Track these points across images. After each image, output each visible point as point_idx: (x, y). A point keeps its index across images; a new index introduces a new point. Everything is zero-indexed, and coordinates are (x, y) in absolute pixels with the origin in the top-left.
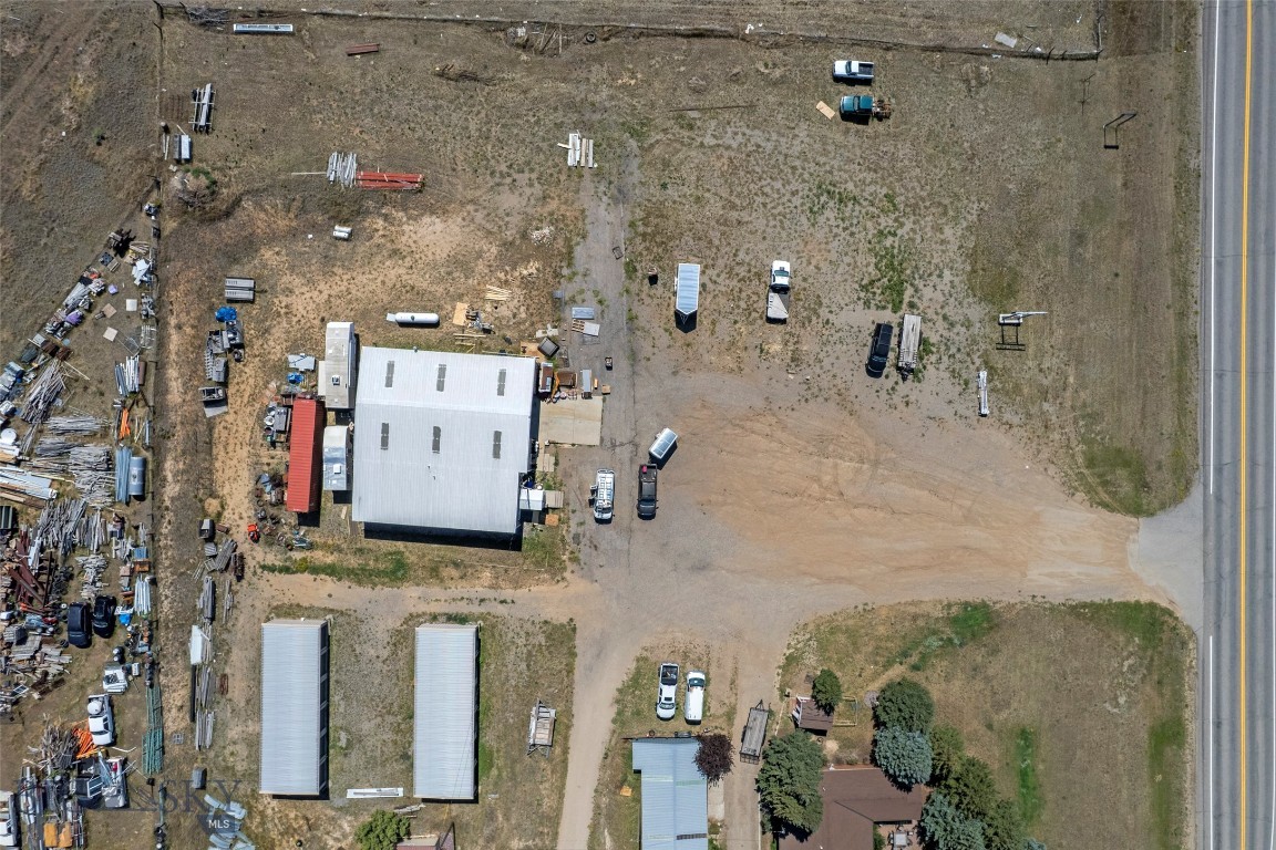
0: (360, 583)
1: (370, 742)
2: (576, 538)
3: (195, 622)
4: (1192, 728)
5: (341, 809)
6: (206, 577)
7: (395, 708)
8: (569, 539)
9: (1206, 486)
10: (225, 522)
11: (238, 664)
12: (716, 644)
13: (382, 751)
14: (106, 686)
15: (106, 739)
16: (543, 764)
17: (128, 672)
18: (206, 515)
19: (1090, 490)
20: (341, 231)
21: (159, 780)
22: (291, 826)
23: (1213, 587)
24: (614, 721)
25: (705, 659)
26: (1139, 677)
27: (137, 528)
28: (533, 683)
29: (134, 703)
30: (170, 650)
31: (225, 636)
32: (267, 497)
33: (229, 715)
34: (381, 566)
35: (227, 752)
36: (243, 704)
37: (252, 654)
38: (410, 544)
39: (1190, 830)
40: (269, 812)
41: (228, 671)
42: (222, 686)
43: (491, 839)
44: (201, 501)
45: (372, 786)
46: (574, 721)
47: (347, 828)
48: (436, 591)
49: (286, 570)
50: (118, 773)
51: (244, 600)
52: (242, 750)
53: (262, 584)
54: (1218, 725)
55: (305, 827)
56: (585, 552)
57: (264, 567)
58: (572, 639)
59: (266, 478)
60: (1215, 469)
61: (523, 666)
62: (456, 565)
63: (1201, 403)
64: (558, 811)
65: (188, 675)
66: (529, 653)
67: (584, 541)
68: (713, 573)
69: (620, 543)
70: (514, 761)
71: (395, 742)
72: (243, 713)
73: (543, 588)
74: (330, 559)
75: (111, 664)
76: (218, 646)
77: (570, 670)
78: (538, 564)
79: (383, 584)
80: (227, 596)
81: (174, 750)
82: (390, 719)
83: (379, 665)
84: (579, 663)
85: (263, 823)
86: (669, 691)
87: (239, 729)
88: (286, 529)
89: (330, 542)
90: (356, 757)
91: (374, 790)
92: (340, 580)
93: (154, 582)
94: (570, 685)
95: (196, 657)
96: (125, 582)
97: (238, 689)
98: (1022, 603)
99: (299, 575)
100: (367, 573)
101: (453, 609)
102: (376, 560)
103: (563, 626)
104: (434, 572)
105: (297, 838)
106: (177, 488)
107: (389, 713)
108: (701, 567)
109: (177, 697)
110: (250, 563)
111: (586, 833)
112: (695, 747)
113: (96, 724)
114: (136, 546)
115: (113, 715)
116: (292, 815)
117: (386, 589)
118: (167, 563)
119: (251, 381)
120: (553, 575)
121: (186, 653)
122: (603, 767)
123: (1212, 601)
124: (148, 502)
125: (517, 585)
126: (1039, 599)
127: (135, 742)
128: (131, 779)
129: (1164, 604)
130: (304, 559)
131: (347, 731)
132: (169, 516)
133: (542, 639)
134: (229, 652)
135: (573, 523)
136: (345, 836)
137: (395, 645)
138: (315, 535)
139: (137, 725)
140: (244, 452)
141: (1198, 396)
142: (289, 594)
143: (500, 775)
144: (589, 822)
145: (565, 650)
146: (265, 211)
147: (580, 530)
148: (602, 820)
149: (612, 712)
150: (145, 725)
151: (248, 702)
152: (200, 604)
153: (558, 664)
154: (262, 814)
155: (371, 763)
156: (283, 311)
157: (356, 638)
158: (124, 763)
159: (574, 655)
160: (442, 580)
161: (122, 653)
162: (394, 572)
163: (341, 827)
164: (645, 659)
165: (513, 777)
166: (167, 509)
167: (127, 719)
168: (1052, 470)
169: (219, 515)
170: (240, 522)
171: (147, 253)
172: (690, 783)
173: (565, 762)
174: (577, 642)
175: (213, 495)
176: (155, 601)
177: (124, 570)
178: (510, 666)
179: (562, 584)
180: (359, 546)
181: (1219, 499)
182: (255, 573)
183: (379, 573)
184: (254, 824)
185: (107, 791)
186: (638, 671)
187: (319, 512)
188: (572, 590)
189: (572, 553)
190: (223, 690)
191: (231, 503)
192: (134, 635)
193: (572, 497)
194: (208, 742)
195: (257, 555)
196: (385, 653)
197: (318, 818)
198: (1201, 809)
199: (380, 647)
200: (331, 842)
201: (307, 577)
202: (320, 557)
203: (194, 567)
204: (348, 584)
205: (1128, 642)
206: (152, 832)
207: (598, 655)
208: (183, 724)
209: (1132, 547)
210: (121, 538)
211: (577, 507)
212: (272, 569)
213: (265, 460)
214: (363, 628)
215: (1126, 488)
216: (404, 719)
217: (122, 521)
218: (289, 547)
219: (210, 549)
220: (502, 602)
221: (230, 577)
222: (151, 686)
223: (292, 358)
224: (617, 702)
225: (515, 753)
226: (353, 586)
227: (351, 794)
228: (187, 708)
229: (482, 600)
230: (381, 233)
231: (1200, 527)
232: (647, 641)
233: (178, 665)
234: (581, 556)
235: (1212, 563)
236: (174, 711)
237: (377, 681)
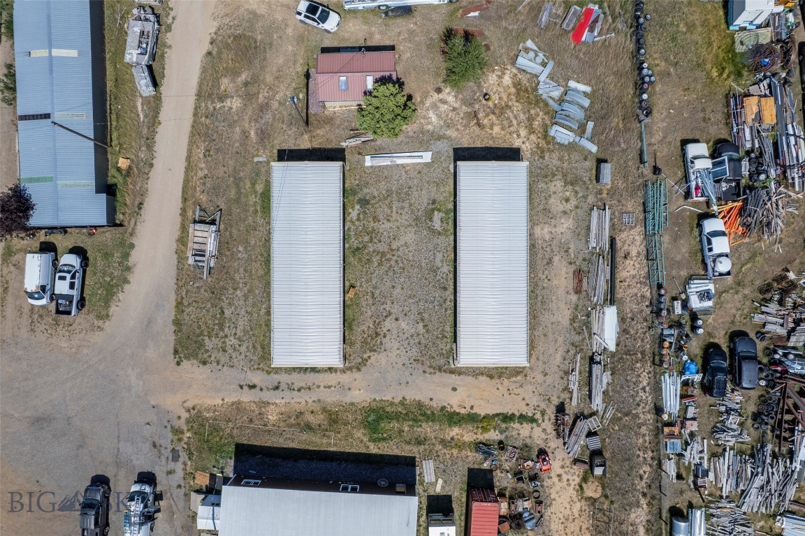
0: (420, 405)
1: (405, 218)
2: (175, 457)
3: (613, 355)
5: (439, 138)
6: (601, 408)
7: (376, 259)
8: (183, 456)
10: (579, 470)
11: (562, 306)
12: (24, 333)
13: (391, 208)
14: (711, 287)
15: (710, 225)
16: (204, 198)
17: (685, 304)
18: (601, 479)
21: (647, 170)
22: (498, 117)
24: (132, 246)
25: (36, 316)
27: (679, 477)
28: (216, 293)
29: (679, 265)
30: (639, 327)
31: (577, 338)
32: (527, 504)
33: (572, 246)
34: (395, 425)
35: (573, 202)
36: (556, 259)
37: (545, 318)
38: (363, 450)
40: (523, 133)
41: (574, 298)
42: (580, 281)
43: (264, 108)
44: (606, 497)
45: (403, 166)
46: (174, 246)
47: (434, 119)
48: (331, 398)
49: (507, 418)
50: (693, 184)
51: (554, 379)
52: (556, 205)
53: (534, 401)
55: (481, 115)
56: (166, 439)
57: (532, 420)
58: (178, 342)
59: (529, 525)
61: (227, 313)
62: (309, 427)
64: (192, 144)
65: (620, 294)
66: (221, 329)
67: (167, 453)
68: (28, 414)
69: (127, 449)
70: (237, 201)
71: (376, 219)
72: (556, 249)
73: (209, 402)
74: (455, 432)
75: (706, 312)
76: (583, 325)
77: (179, 304)
78: (215, 429)
79: (392, 404)
80: (574, 387)
81: (633, 206)
82: (382, 247)
83: (396, 310)
84: (169, 312)
85: (531, 119)
86: (62, 287)
87: (560, 230)
88: (507, 466)
89: (455, 452)
90: (422, 199)
91: (399, 161)
92: (443, 408)
93: (658, 410)
94: (179, 288)
95: (611, 314)
96: (691, 412)
97: (561, 277)
99: (491, 412)
100: (411, 416)
101: (310, 378)
102: (401, 431)
103: (187, 358)
104: (334, 419)
105: (490, 104)
106: (633, 516)
107: (383, 254)
108: (40, 421)
109: (631, 269)
110: (548, 425)
111: (163, 116)
112: (34, 221)
113: (721, 245)
114: (680, 455)
115: (702, 250)
116: (497, 129)
117: (388, 397)
118: (644, 430)
120: (199, 413)
121: (622, 319)
122: (143, 193)
124: (667, 505)
125: (238, 406)
127: (677, 218)
128: (680, 174)
130: (485, 430)
131: (432, 231)
132: (640, 486)
133: (209, 344)
134: (573, 320)
135: (180, 473)
136: (434, 106)
137: (377, 334)
138: (474, 459)
139: (675, 239)
142: (503, 389)
143: (253, 184)
144: (160, 129)
145: (184, 328)
147: (172, 465)
148: (145, 131)
149: (135, 256)
150: (666, 239)
151: (550, 262)
152: (606, 378)
153: (191, 313)
154: (531, 131)
155: (403, 194)
157: (423, 341)
158: (688, 195)
159: (177, 323)
160: (324, 410)
161: (694, 328)
162: (379, 419)
163: (439, 116)
164: (99, 317)
165: (238, 182)
166: (644, 495)
167: (685, 247)
169: (585, 479)
170: (560, 471)
172: (38, 180)
173: (185, 200)
174: (172, 338)
175: (592, 501)
176: (657, 389)
177: (692, 426)
178: (243, 313)
179: (189, 404)
180: (422, 448)
182: (543, 413)
183: (397, 417)
184: (540, 118)
185: (706, 164)
186: (107, 306)
187: (469, 485)
188: (179, 398)
189: (180, 440)
190: (579, 274)
191: (571, 492)
192: (680, 349)
193: (181, 504)
194: (595, 214)
195: (540, 434)
196: (388, 324)
197: (466, 126)
199: (395, 332)
200: (451, 99)
201: (482, 411)
202: (468, 435)
203: (615, 420)
204: (434, 404)
206: (655, 112)
207: (150, 322)
208: (624, 235)
210: (698, 465)
211: (175, 492)
212: (523, 418)
214: (414, 352)
216: (365, 247)
217: (697, 487)
218: (502, 445)
219: (595, 443)
220: (254, 387)
221: (573, 406)
222: (660, 286)
224: (128, 269)
225: (236, 210)
226: (427, 402)
227: (427, 157)
228: (620, 254)
229: (277, 388)
232: (97, 338)
233: (631, 307)
234: (170, 435)
236: (634, 253)
237: (398, 290)
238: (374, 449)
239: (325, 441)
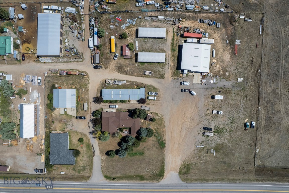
0: (171, 44)
1: (145, 45)
2: (178, 79)
3: (165, 17)
4: (143, 182)
5: (134, 40)
6: (172, 19)
7: (151, 49)
8: (178, 78)
9: (184, 184)
10: (181, 22)
11: (158, 24)
12: (160, 102)
13: (144, 47)
14: (156, 3)
15: (148, 3)
16: (142, 73)
17: (158, 7)
18: (182, 19)
19: (183, 165)
20: (228, 42)
21: (140, 11)
22: (131, 32)
23: (167, 185)
24: (148, 85)
25: (158, 100)
26: (152, 173)
27: (181, 8)
28: (155, 72)
29: (153, 7)
30: (161, 13)
31: (163, 22)
32: (185, 29)
33: (150, 22)
34: (174, 47)
35: (144, 22)
36: (151, 24)
37: (160, 26)
38: (177, 52)
39: (126, 181)
40: (134, 28)
41: (157, 22)
42: (155, 21)
43: (129, 64)
44: (185, 18)
46: (148, 78)
47: (131, 41)
48: (170, 56)
49: (173, 32)
50: (142, 5)
51: (168, 25)
52: (144, 24)
53: (171, 28)
54: (144, 186)
55: (131, 34)
56: (176, 80)
57: (174, 28)
58: (162, 78)
59: (188, 29)
60: (187, 185)
61: (158, 70)
62: (174, 59)
63: (197, 183)
64: (133, 76)
65: (157, 16)
66: (160, 71)
67: (178, 80)
68: (172, 101)
69: (177, 86)
70: (142, 68)
71: (145, 49)
72: (150, 24)
73: (170, 73)
74: (175, 39)
75: (159, 4)
76: (161, 21)
77: (156, 78)
78: (174, 73)
79: (171, 48)
80: (169, 22)
81: (144, 14)
82: (149, 48)
83: (158, 47)
84: (157, 79)
85: (132, 27)
86: (154, 94)
87: (147, 24)
88: (180, 32)
89: (178, 39)
90: (143, 43)
91: (137, 45)
92: (172, 41)
93: (172, 11)
94: (154, 78)
95: (159, 17)
96: (173, 6)
97: (154, 24)
98: (165, 153)
99: (173, 34)
100: (173, 45)
101: (167, 59)
102: (175, 47)
103: (164, 77)
104: (173, 56)
105: (129, 33)
106: (187, 15)
107: (150, 48)
108: (173, 99)
109: (153, 14)
110: (175, 26)
111: (129, 80)
112: (144, 98)
113: (151, 2)
114: (179, 8)
115: (151, 4)
116: (133, 32)
117: (170, 48)
118: (175, 13)
119: (204, 27)
120: (172, 75)
121: (160, 15)
122: (140, 83)
123: (165, 185)
124: (185, 10)
125: (171, 69)
126: (165, 156)
127: (146, 8)
128: (140, 7)
129: (164, 177)
130: (175, 35)
131: (147, 41)
132: (183, 13)
133: (162, 73)
134: (160, 22)
135: (180, 78)
136: (130, 41)
137: (161, 49)
138: (179, 37)
139: (149, 8)
140: (192, 25)
141: (199, 182)
142: (169, 32)
143: (140, 66)
144: (131, 81)
145: (160, 77)
146: (231, 30)
147: (179, 80)
148: (131, 83)
149: (149, 84)
150: (149, 9)
151: (152, 25)
152: (168, 18)
153: (158, 76)
154: (134, 27)
155: (142, 45)
156: (215, 32)
157: (162, 43)
158: (143, 6)
159: (159, 78)
160: (172, 57)
161: (161, 6)
162: (173, 49)
163: (131, 40)
164: (158, 90)
165: (139, 68)
166: (184, 13)
167: (151, 7)
168: (187, 158)
169: (182, 21)
170: (181, 25)
171: (225, 11)
172: (138, 97)
173: (142, 77)
174: (161, 79)
175: (185, 20)
176: (170, 11)
177: (175, 6)
178: (158, 68)
179: (171, 76)
180: (177, 44)
181: (181, 186)
182: (173, 27)
183: (173, 47)
184: (132, 26)
185: (139, 4)
186: (156, 89)
187: (183, 37)
188: (170, 78)
189: (176, 78)
190: (154, 21)
191: (184, 23)
192: (164, 8)
193: (185, 78)
194: (145, 19)
195: (176, 27)
196: (160, 48)
197: (132, 36)
198: (129, 183)
199: (161, 47)
200: (129, 38)
201: (172, 35)
202: (176, 37)
203: (174, 17)
205: (158, 171)
206: (132, 10)
207: (159, 82)
208: (149, 15)
209: (174, 172)
210: (180, 6)
211: (183, 79)
212: (174, 30)
213: (191, 29)
214: (164, 44)
215: (183, 171)
216: (149, 51)
217: (183, 6)
218: (177, 33)
219: (177, 20)
220: (168, 67)
221: (172, 23)
222: (156, 10)
223: (207, 33)
224: (151, 85)
225: (143, 69)
227: (137, 42)
228: (151, 15)
229: (168, 64)
230: (227, 48)
231: (177, 183)
232: (161, 90)
233: (158, 14)
234: (175, 80)
235: (171, 185)
236: (151, 14)
237: (155, 46)
238: (177, 50)
239: (176, 57)
